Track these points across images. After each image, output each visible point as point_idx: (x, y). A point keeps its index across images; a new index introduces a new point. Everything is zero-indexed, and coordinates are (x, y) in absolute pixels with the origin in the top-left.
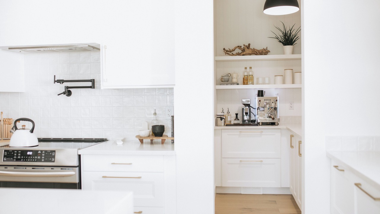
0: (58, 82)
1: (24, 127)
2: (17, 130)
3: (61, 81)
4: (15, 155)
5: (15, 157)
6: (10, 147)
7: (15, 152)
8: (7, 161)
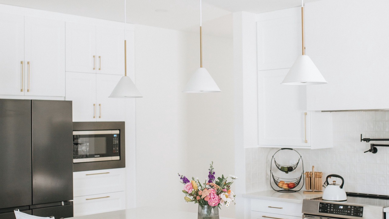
0: (364, 141)
1: (334, 183)
2: (329, 185)
3: (367, 140)
4: (329, 207)
5: (329, 210)
6: (323, 200)
7: (329, 205)
8: (322, 212)
